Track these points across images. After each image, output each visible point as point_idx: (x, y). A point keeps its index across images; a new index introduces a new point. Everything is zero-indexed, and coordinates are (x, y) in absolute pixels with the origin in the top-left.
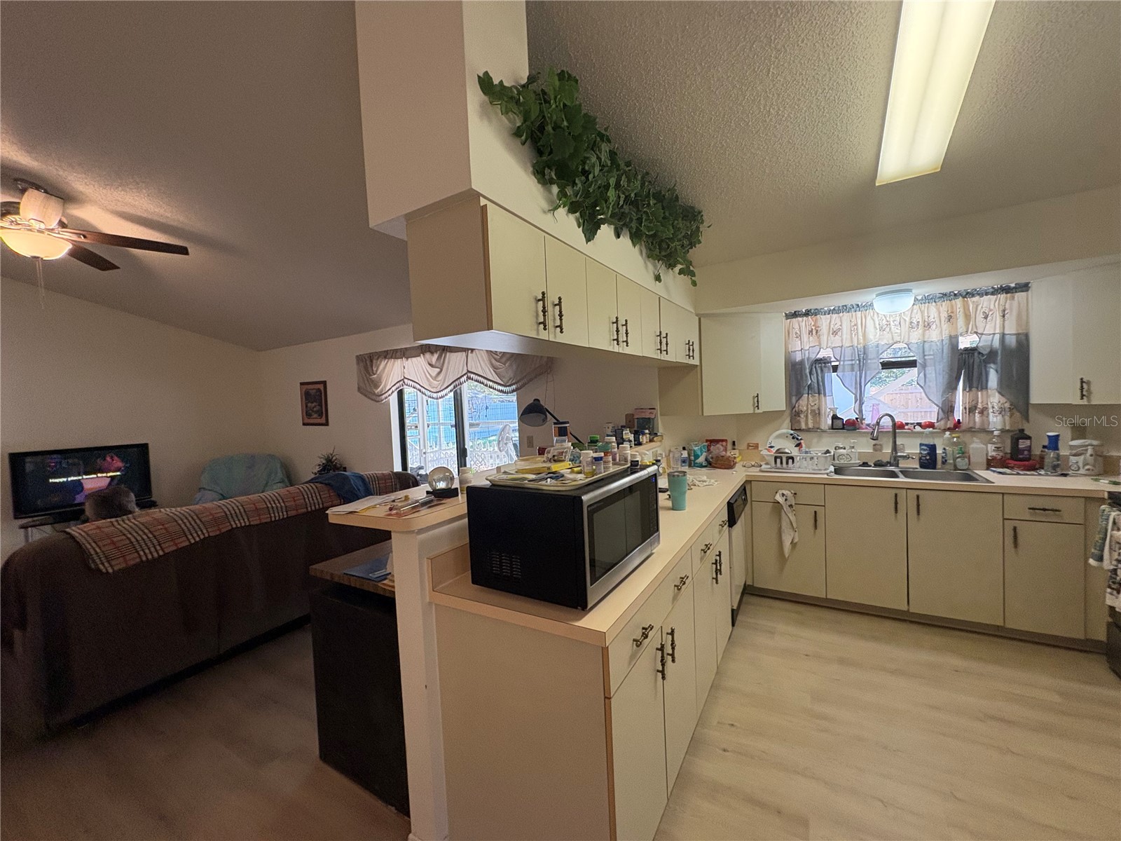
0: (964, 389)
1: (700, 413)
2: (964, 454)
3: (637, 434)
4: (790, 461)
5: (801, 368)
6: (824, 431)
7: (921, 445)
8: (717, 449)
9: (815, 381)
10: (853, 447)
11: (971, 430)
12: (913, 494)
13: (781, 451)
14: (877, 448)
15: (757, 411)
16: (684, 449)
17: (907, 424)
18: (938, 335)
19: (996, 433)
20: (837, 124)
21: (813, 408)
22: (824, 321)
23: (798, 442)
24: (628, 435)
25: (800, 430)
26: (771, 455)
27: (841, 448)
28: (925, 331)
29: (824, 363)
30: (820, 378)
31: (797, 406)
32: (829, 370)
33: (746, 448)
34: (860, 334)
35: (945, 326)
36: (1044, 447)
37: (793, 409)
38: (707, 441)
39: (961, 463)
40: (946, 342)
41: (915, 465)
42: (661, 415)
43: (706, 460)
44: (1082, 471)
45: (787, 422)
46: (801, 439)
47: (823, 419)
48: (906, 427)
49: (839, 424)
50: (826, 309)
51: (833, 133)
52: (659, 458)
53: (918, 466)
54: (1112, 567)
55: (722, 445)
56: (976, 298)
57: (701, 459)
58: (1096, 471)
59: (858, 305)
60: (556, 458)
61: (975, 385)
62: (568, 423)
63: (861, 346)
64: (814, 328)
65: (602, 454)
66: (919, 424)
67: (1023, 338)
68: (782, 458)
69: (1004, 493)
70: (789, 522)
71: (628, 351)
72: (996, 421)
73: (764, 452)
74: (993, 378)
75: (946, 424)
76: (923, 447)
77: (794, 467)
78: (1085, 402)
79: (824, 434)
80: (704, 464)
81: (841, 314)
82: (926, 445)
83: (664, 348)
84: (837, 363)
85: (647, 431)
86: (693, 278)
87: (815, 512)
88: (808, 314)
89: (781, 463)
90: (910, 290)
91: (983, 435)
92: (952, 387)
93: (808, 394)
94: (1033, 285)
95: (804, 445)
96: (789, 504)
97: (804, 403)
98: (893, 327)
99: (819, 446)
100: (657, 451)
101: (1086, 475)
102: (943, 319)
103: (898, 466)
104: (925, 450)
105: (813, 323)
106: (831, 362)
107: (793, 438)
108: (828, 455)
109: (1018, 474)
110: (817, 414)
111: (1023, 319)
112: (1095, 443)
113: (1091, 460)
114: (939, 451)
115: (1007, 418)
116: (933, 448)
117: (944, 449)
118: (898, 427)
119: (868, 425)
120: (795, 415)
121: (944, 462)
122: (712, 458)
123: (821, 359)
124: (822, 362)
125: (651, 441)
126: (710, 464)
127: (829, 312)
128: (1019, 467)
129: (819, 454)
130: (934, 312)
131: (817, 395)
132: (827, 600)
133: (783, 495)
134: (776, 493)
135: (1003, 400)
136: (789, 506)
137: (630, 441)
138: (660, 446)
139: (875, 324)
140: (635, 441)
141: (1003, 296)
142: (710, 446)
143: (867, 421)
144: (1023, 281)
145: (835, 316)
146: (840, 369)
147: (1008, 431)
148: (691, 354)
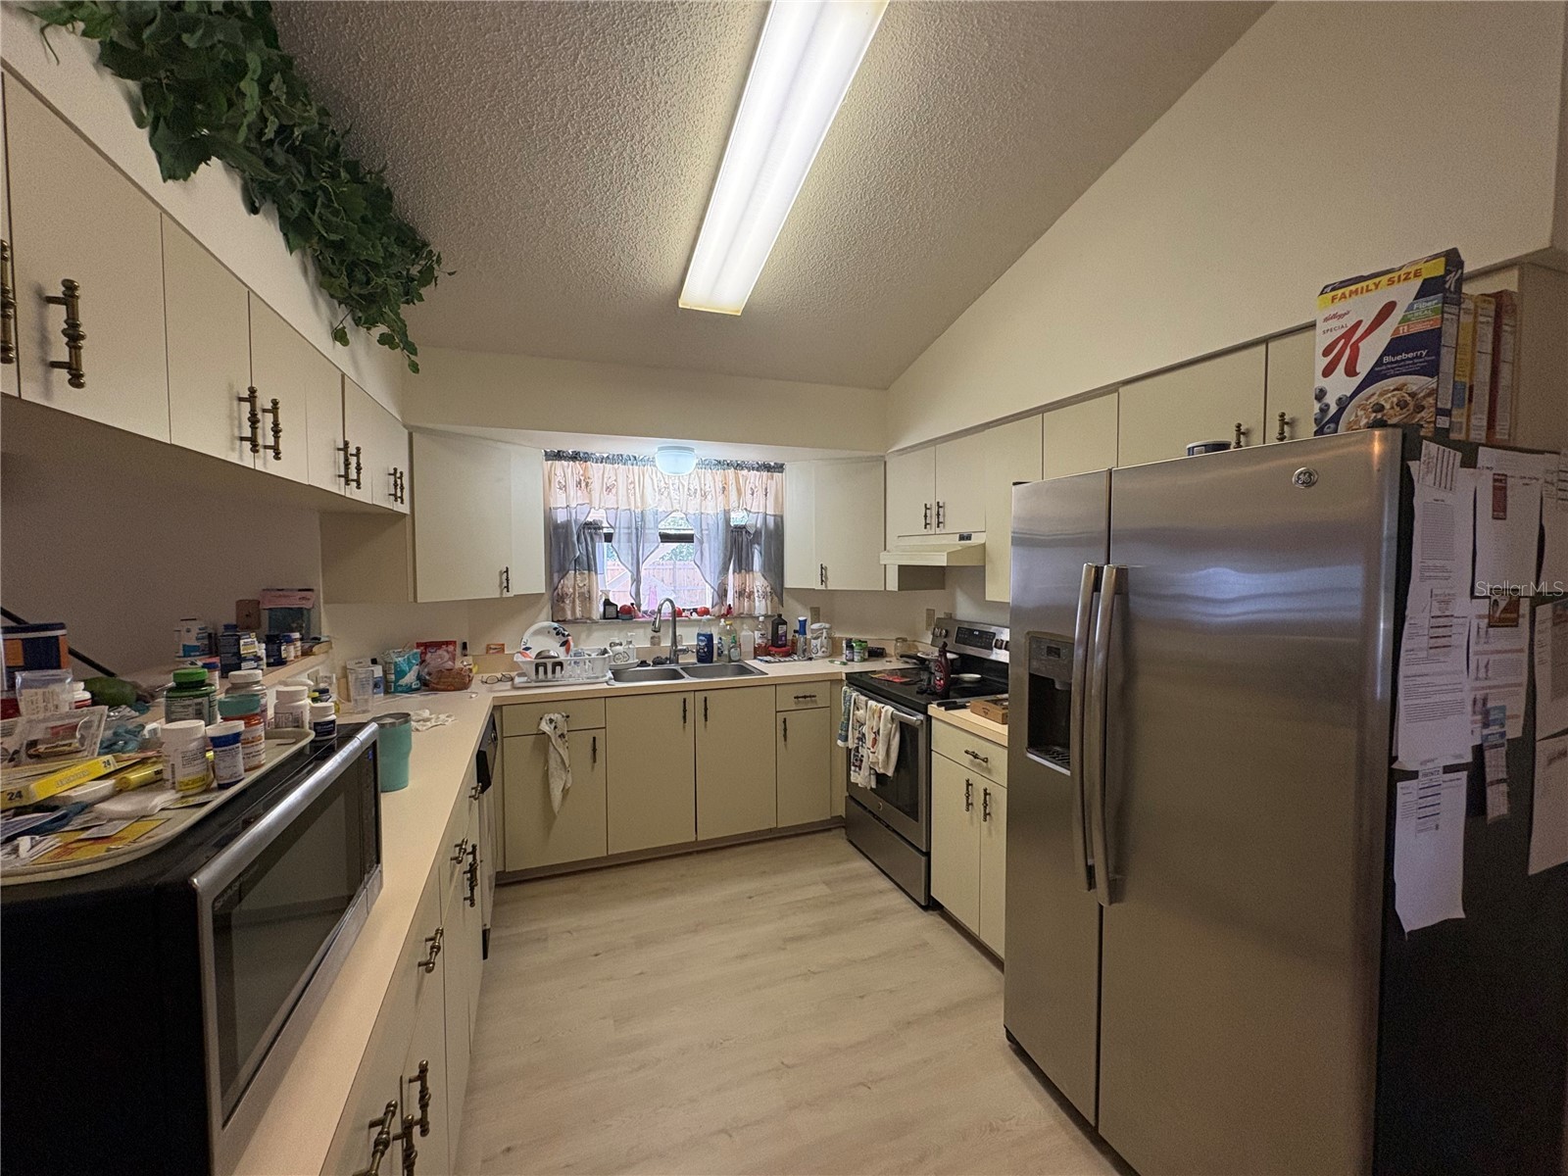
0: (734, 572)
1: (411, 599)
2: (736, 644)
3: (274, 642)
4: (558, 668)
5: (567, 531)
6: (595, 622)
7: (699, 635)
8: (439, 659)
9: (584, 553)
10: (631, 642)
11: (740, 616)
12: (700, 696)
13: (544, 654)
14: (655, 641)
15: (506, 594)
16: (374, 662)
17: (684, 610)
18: (713, 508)
19: (761, 619)
20: (648, 201)
21: (583, 590)
22: (595, 469)
23: (565, 639)
24: (252, 645)
25: (564, 621)
26: (531, 662)
27: (618, 644)
28: (701, 501)
29: (595, 529)
30: (590, 549)
31: (560, 586)
32: (600, 538)
33: (485, 651)
34: (638, 495)
35: (721, 498)
36: (795, 631)
37: (555, 590)
38: (419, 645)
39: (734, 653)
40: (721, 516)
41: (692, 659)
42: (326, 602)
43: (419, 678)
44: (820, 654)
45: (547, 611)
46: (568, 635)
47: (595, 607)
48: (684, 614)
49: (611, 611)
50: (598, 455)
51: (642, 211)
52: (322, 686)
53: (695, 661)
54: (855, 745)
55: (448, 652)
56: (745, 472)
57: (410, 678)
58: (828, 654)
59: (635, 457)
60: (42, 748)
61: (744, 566)
62: (61, 626)
63: (638, 511)
64: (582, 478)
65: (239, 726)
66: (695, 610)
67: (779, 519)
68: (547, 666)
69: (777, 684)
70: (559, 760)
71: (274, 468)
72: (761, 607)
73: (518, 658)
74: (757, 562)
75: (720, 610)
76: (701, 638)
77: (563, 677)
78: (823, 587)
79: (594, 627)
80: (413, 687)
81: (616, 466)
82: (703, 635)
83: (353, 475)
84: (612, 531)
85: (297, 635)
86: (413, 357)
87: (594, 738)
88: (576, 458)
89: (546, 672)
90: (692, 450)
91: (750, 621)
92: (725, 569)
93: (575, 570)
94: (787, 467)
95: (572, 644)
96: (559, 733)
97: (570, 582)
98: (672, 492)
99: (592, 643)
100: (317, 672)
101: (823, 657)
102: (718, 490)
103: (678, 663)
104: (702, 641)
105: (581, 472)
106: (602, 528)
107: (558, 634)
108: (606, 655)
109: (780, 661)
110: (587, 598)
111: (779, 502)
112: (827, 626)
113: (825, 641)
114: (715, 641)
115: (769, 602)
116: (710, 638)
117: (720, 639)
118: (677, 613)
119: (645, 612)
120: (558, 599)
121: (720, 655)
122: (429, 674)
123: (591, 523)
124: (592, 527)
125: (306, 653)
126: (426, 685)
127: (602, 460)
128: (779, 653)
129: (594, 655)
130: (713, 479)
131: (586, 572)
132: (609, 857)
133: (551, 721)
134: (541, 719)
135: (766, 583)
136: (560, 736)
137: (258, 659)
138: (322, 663)
139: (653, 485)
140: (268, 656)
141: (765, 474)
142: (426, 653)
143: (643, 608)
144: (780, 462)
145: (608, 466)
146: (615, 538)
147: (771, 616)
148: (399, 494)
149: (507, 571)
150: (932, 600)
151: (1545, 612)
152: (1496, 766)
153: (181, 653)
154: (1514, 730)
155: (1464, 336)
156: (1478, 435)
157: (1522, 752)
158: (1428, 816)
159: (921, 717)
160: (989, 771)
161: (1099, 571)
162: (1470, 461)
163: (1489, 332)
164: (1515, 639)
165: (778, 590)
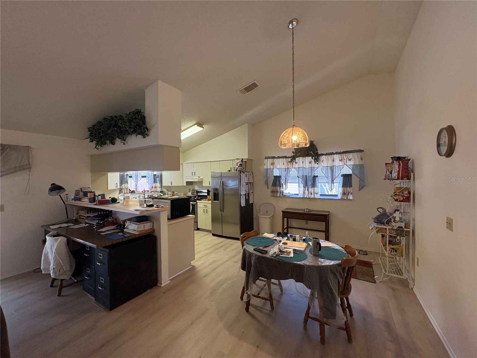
1: (107, 189)
5: (123, 176)
9: (126, 180)
21: (126, 187)
31: (122, 187)
37: (120, 187)
40: (152, 173)
47: (128, 190)
49: (130, 191)
61: (156, 182)
66: (148, 191)
67: (161, 173)
72: (159, 190)
74: (158, 181)
75: (152, 190)
78: (171, 186)
92: (153, 183)
97: (124, 186)
115: (160, 188)
120: (121, 189)
131: (126, 184)
135: (159, 185)
143: (137, 191)
146: (133, 177)
149: (117, 184)
150: (191, 187)
151: (249, 184)
152: (247, 195)
153: (71, 200)
154: (248, 193)
155: (244, 164)
156: (245, 171)
157: (249, 194)
158: (243, 198)
159: (196, 203)
160: (207, 207)
161: (221, 181)
162: (244, 173)
163: (245, 164)
164: (248, 186)
165: (161, 186)
